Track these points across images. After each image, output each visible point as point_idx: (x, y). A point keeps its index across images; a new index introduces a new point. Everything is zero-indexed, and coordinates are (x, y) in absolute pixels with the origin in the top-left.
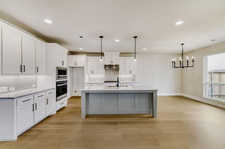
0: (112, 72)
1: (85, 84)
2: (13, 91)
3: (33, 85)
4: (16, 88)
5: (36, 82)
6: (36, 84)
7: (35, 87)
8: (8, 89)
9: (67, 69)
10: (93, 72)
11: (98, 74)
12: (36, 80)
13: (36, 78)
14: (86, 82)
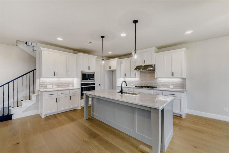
0: (148, 74)
1: (117, 87)
2: (56, 88)
3: (70, 85)
4: (57, 86)
5: (73, 83)
6: (73, 85)
7: (72, 87)
8: (53, 86)
9: (95, 73)
10: (125, 75)
11: (131, 77)
12: (73, 82)
13: (73, 81)
14: (118, 86)
